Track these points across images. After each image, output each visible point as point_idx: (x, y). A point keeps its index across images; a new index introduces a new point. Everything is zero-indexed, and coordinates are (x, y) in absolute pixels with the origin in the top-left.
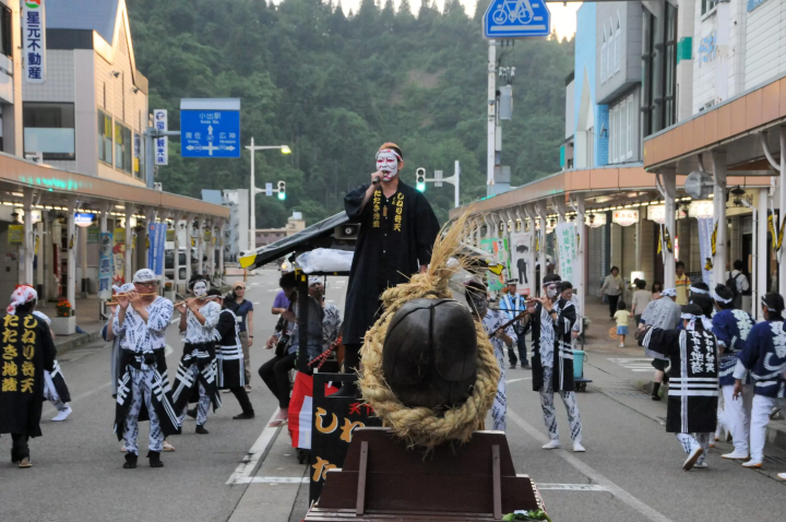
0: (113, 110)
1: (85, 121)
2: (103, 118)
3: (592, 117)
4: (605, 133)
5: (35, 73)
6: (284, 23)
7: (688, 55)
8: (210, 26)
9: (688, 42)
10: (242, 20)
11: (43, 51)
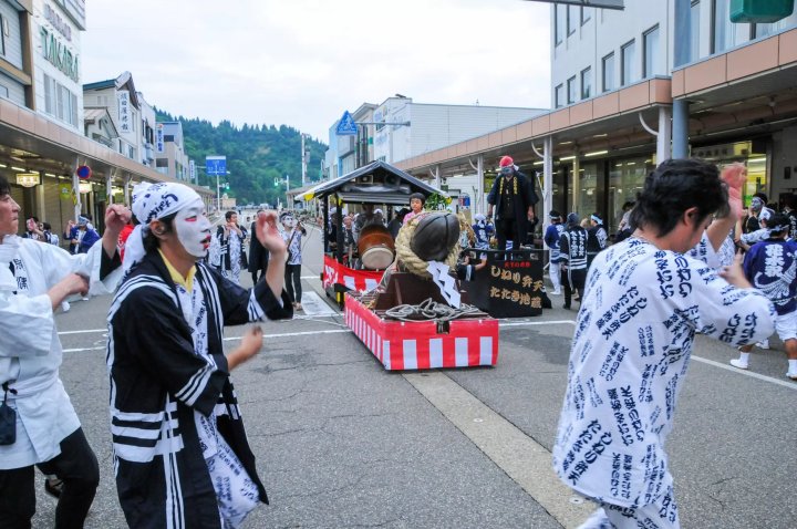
0: (179, 161)
1: (171, 164)
2: (177, 163)
3: (336, 162)
4: (341, 167)
5: (160, 149)
6: (218, 133)
7: (372, 143)
8: (195, 134)
9: (372, 139)
10: (205, 132)
11: (162, 142)
